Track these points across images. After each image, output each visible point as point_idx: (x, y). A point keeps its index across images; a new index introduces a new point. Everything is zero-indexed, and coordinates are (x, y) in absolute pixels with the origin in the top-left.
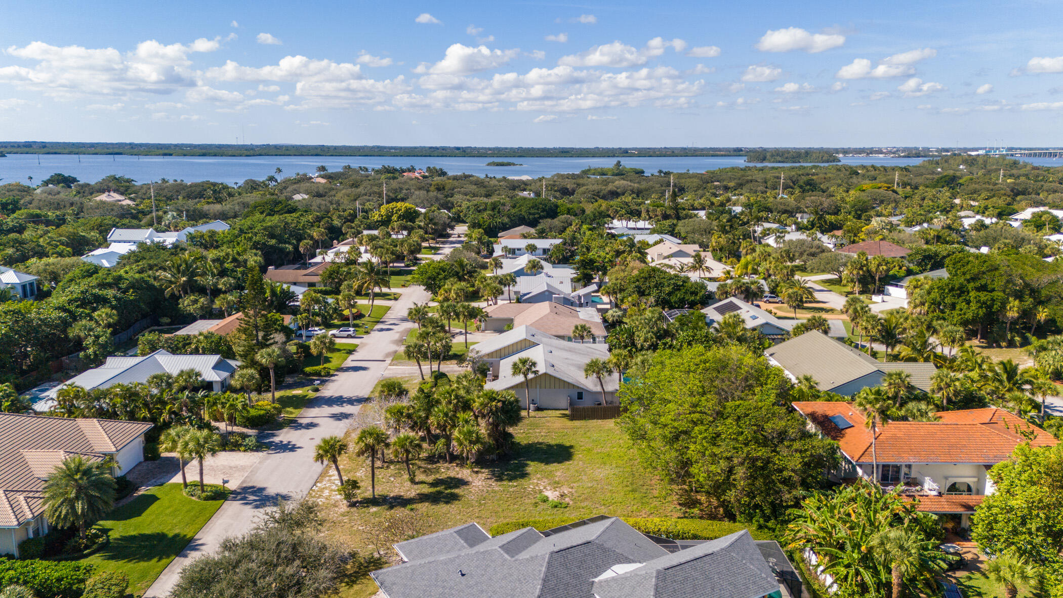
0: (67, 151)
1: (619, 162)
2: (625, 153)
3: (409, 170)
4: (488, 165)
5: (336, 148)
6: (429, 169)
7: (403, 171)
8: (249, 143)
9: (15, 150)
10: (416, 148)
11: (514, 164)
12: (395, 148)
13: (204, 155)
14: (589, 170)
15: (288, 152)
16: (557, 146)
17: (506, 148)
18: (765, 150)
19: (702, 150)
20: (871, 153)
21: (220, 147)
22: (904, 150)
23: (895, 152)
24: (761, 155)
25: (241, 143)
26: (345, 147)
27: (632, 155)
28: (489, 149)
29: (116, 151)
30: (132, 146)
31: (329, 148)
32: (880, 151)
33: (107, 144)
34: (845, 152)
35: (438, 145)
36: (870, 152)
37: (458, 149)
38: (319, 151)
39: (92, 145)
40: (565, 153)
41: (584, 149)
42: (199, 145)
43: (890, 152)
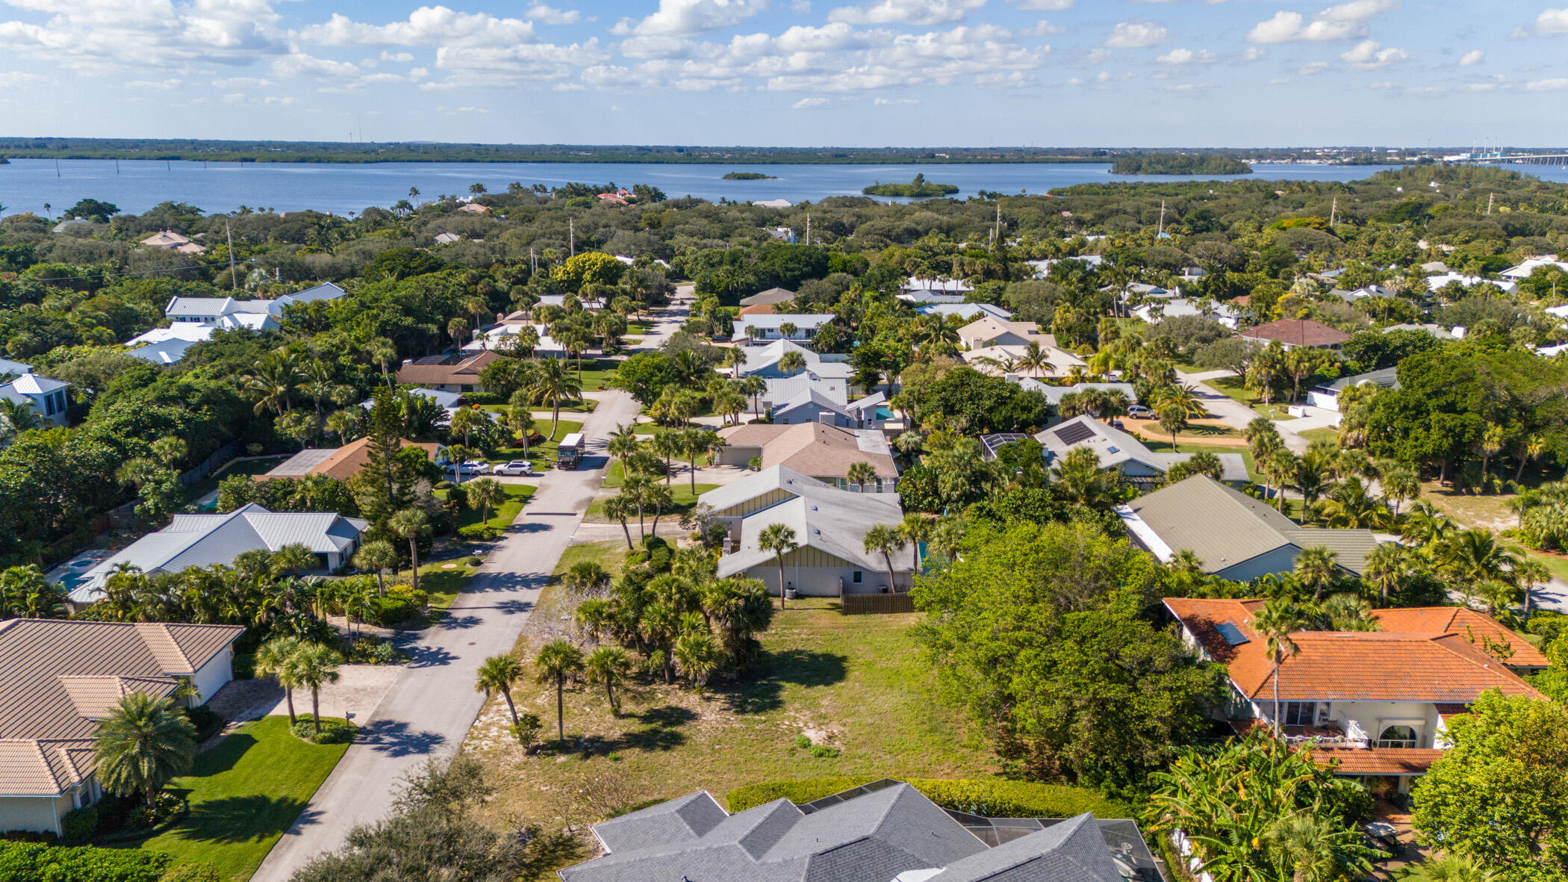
0: (99, 154)
1: (921, 176)
2: (930, 157)
3: (609, 189)
4: (726, 177)
5: (498, 148)
6: (637, 187)
7: (599, 191)
8: (368, 141)
9: (21, 152)
10: (617, 149)
11: (763, 177)
12: (586, 149)
13: (302, 161)
14: (876, 188)
15: (426, 157)
16: (829, 145)
17: (752, 149)
18: (1139, 153)
19: (1047, 151)
20: (1299, 158)
21: (325, 146)
22: (1350, 151)
23: (1335, 156)
24: (1132, 161)
25: (356, 140)
26: (511, 147)
27: (941, 161)
28: (728, 150)
29: (171, 153)
30: (195, 144)
31: (487, 148)
32: (1312, 155)
33: (157, 142)
34: (1261, 155)
35: (651, 144)
36: (1296, 155)
37: (680, 149)
38: (472, 155)
39: (136, 144)
40: (840, 157)
41: (869, 151)
42: (295, 144)
43: (1328, 156)
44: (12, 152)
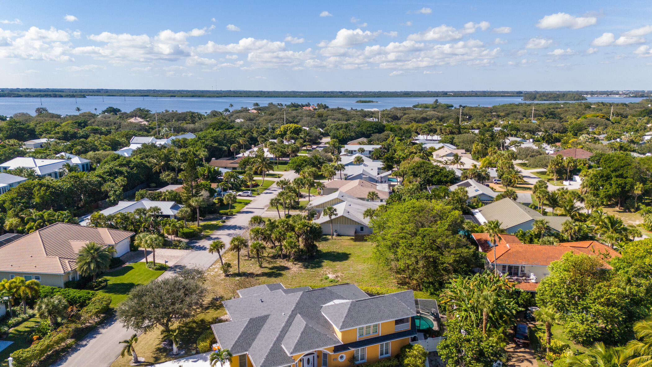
0: (119, 94)
1: (437, 100)
2: (445, 94)
3: (307, 105)
4: (357, 102)
5: (268, 92)
6: (318, 105)
7: (303, 106)
8: (219, 90)
9: (91, 94)
10: (316, 92)
11: (372, 102)
12: (303, 92)
13: (193, 96)
14: (418, 105)
15: (240, 95)
16: (403, 90)
17: (371, 92)
18: (537, 92)
19: (496, 92)
20: (610, 95)
21: (203, 92)
22: (637, 92)
23: (627, 94)
24: (533, 96)
25: (214, 89)
26: (275, 92)
27: (450, 96)
28: (360, 92)
29: (146, 94)
30: (154, 91)
31: (264, 92)
32: (617, 93)
33: (141, 90)
34: (592, 93)
35: (330, 91)
36: (612, 93)
37: (341, 92)
38: (258, 94)
39: (133, 91)
40: (407, 94)
41: (420, 92)
42: (191, 91)
43: (624, 94)
44: (87, 94)
